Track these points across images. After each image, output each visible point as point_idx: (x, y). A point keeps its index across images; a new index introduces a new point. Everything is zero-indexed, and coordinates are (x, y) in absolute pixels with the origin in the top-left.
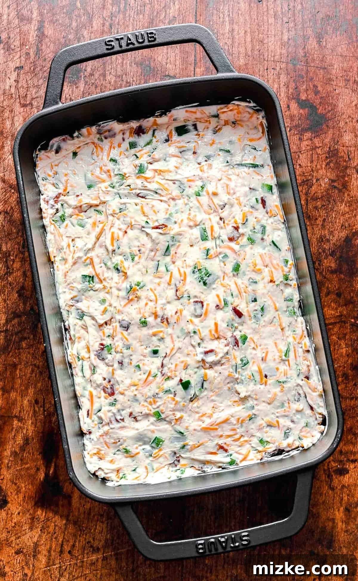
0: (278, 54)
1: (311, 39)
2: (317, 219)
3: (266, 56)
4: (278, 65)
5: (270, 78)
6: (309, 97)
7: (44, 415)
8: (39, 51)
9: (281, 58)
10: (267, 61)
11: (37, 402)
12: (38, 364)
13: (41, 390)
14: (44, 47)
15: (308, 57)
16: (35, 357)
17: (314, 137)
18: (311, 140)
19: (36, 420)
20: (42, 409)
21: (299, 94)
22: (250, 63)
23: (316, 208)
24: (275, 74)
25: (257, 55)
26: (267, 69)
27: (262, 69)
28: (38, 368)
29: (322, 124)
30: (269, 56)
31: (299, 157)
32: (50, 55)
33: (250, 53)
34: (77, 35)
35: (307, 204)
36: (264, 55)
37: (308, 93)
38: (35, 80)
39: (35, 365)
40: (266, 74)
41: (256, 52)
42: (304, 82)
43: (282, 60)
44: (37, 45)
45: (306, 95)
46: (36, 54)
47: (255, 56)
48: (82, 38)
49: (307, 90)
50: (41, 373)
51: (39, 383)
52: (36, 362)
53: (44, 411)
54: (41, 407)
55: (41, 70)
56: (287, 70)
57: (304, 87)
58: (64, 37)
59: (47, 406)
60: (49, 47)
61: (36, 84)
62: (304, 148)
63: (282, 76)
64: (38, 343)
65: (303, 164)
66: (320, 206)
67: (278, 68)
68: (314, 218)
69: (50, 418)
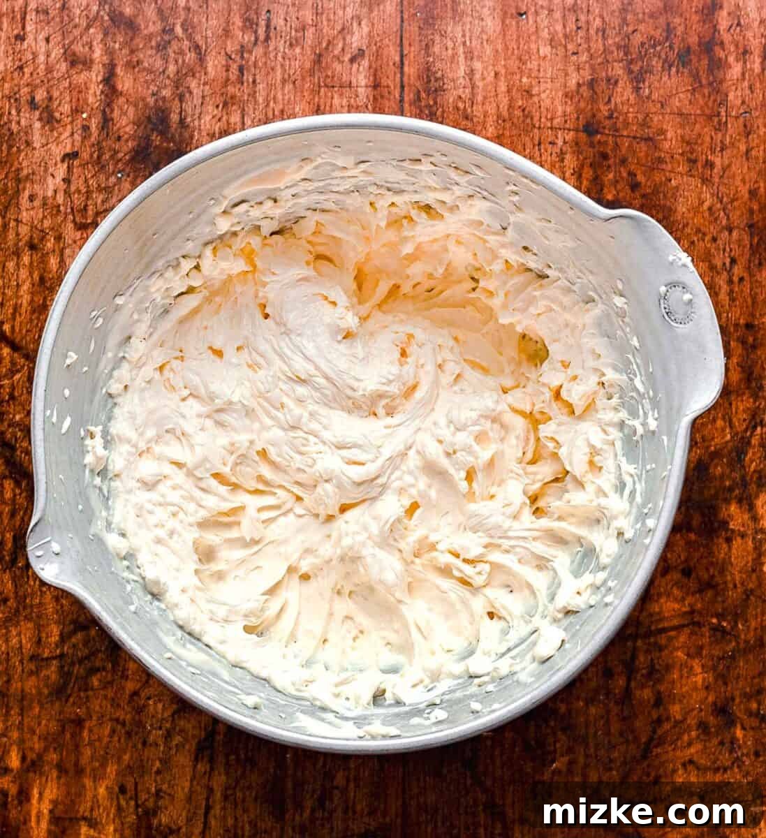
0: (559, 113)
1: (621, 83)
3: (536, 119)
4: (559, 136)
5: (546, 161)
6: (621, 195)
7: (137, 814)
8: (106, 121)
9: (566, 121)
10: (539, 128)
12: (121, 718)
14: (116, 114)
15: (617, 118)
16: (119, 705)
19: (122, 824)
20: (132, 803)
21: (602, 190)
22: (507, 133)
24: (554, 155)
25: (518, 118)
26: (539, 144)
27: (529, 145)
28: (124, 724)
30: (543, 120)
32: (127, 129)
33: (505, 114)
34: (177, 88)
36: (532, 119)
37: (619, 187)
38: (102, 177)
39: (117, 720)
40: (537, 153)
41: (518, 113)
42: (609, 167)
43: (567, 126)
44: (104, 110)
45: (615, 192)
46: (103, 128)
47: (515, 120)
48: (187, 95)
49: (617, 182)
50: (129, 734)
51: (125, 753)
52: (120, 714)
53: (137, 806)
54: (131, 798)
55: (112, 157)
56: (577, 144)
57: (611, 176)
59: (143, 797)
60: (125, 114)
61: (103, 185)
63: (568, 157)
67: (560, 142)
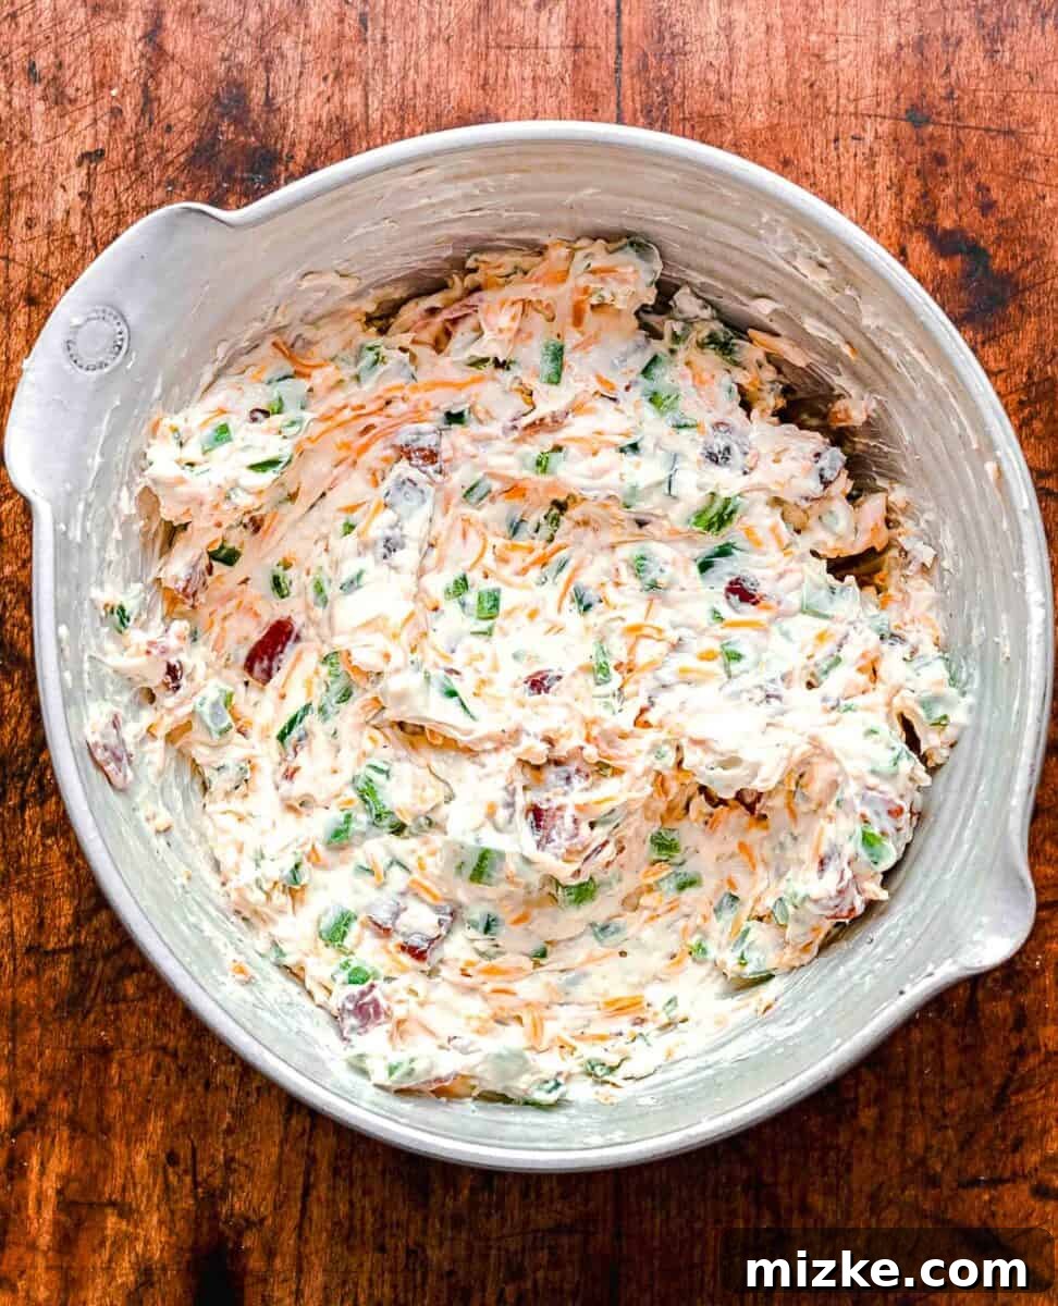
0: (869, 91)
1: (965, 44)
3: (831, 100)
4: (868, 126)
5: (847, 167)
6: (965, 220)
7: (195, 1197)
8: (148, 101)
9: (878, 104)
10: (837, 114)
11: (172, 1158)
12: (171, 1045)
14: (164, 90)
15: (959, 98)
16: (166, 1025)
19: (172, 1212)
20: (188, 1179)
21: (935, 213)
22: (786, 122)
24: (860, 157)
25: (804, 98)
26: (836, 140)
27: (820, 140)
28: (175, 1055)
30: (842, 101)
32: (182, 114)
33: (783, 91)
34: (262, 49)
36: (825, 98)
37: (963, 208)
38: (142, 191)
39: (164, 1049)
40: (834, 153)
41: (803, 90)
42: (947, 175)
43: (881, 111)
44: (145, 84)
45: (956, 217)
46: (143, 113)
47: (798, 102)
48: (278, 60)
49: (960, 199)
50: (183, 1071)
51: (177, 1100)
52: (169, 1040)
53: (196, 1184)
54: (186, 1172)
55: (157, 158)
56: (895, 140)
57: (949, 191)
59: (204, 1169)
60: (179, 90)
61: (143, 204)
63: (882, 160)
67: (869, 137)
69: (214, 1205)
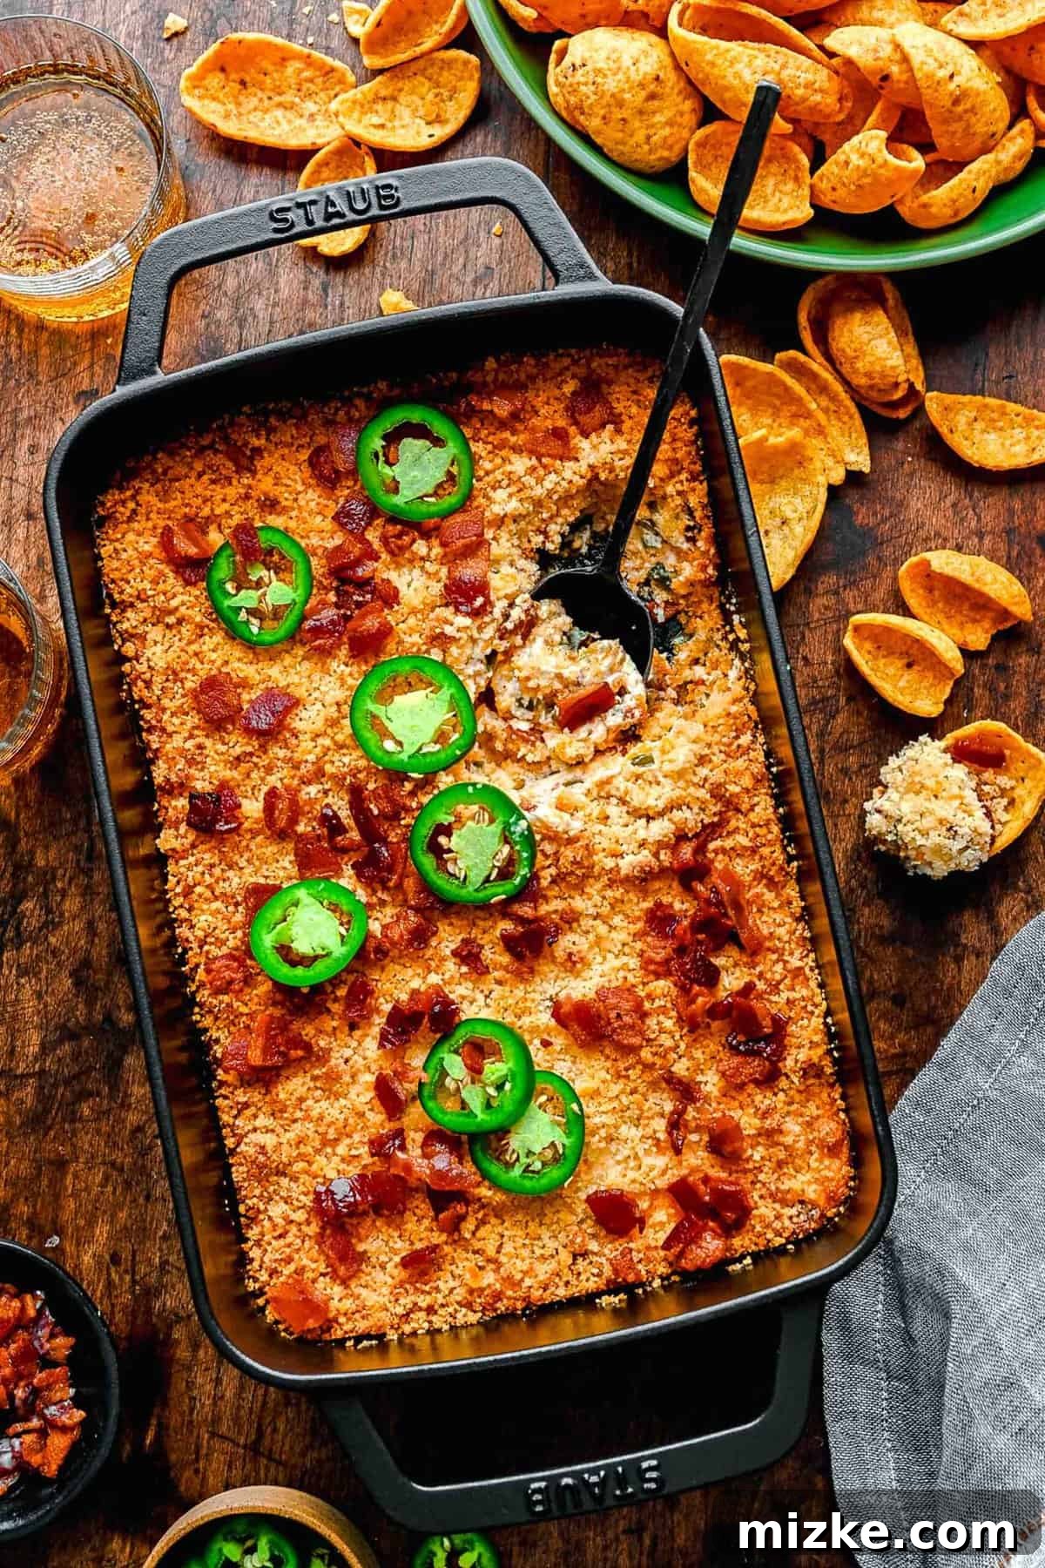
2: (845, 801)
13: (125, 1228)
17: (845, 587)
18: (836, 593)
23: (845, 771)
29: (864, 553)
31: (803, 638)
35: (822, 762)
58: (203, 316)
62: (816, 616)
64: (122, 1105)
65: (815, 658)
66: (855, 768)
68: (839, 799)
